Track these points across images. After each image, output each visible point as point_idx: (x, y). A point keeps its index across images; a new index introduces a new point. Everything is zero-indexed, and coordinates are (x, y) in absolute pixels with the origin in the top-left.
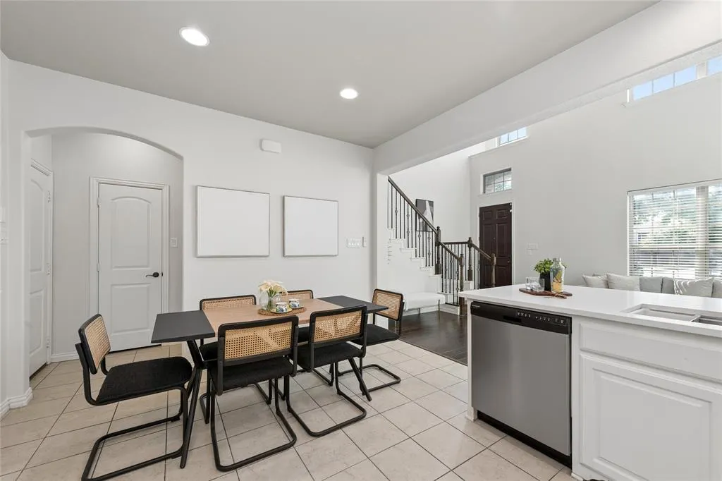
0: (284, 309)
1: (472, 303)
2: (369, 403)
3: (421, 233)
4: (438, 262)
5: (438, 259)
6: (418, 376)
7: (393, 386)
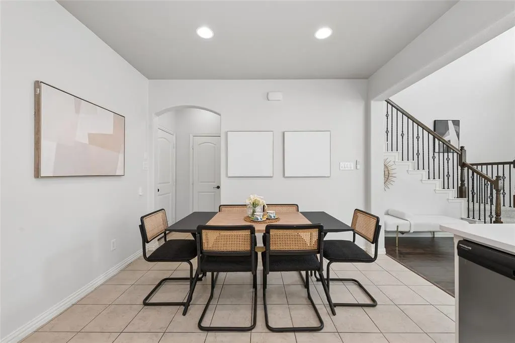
0: (259, 218)
1: (460, 242)
2: (333, 317)
3: (441, 154)
4: (463, 184)
5: (462, 181)
6: (402, 307)
7: (366, 309)
